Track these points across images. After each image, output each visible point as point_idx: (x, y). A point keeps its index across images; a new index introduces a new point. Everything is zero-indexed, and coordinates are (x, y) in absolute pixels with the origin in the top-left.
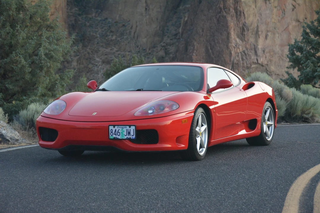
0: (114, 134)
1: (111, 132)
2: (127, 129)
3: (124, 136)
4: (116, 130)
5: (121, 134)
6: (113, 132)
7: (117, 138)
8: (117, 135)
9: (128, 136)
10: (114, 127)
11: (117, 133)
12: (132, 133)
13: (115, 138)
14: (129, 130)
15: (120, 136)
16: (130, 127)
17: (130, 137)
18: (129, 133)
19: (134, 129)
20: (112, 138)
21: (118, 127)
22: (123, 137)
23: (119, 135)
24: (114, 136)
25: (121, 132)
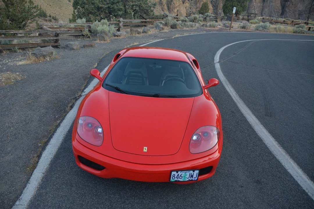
0: (176, 178)
1: (173, 176)
2: (190, 174)
3: (186, 179)
4: (178, 174)
5: (183, 178)
6: (176, 177)
7: (178, 180)
8: (179, 178)
9: (191, 178)
10: (177, 173)
11: (179, 177)
12: (195, 176)
13: (176, 181)
14: (192, 174)
15: (182, 179)
16: (194, 172)
17: (192, 179)
18: (192, 176)
19: (197, 173)
20: (173, 180)
21: (181, 172)
22: (184, 179)
23: (181, 177)
24: (176, 179)
25: (184, 176)
